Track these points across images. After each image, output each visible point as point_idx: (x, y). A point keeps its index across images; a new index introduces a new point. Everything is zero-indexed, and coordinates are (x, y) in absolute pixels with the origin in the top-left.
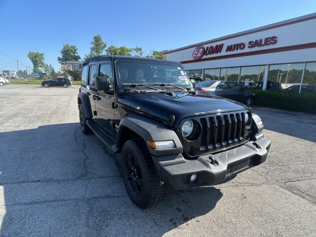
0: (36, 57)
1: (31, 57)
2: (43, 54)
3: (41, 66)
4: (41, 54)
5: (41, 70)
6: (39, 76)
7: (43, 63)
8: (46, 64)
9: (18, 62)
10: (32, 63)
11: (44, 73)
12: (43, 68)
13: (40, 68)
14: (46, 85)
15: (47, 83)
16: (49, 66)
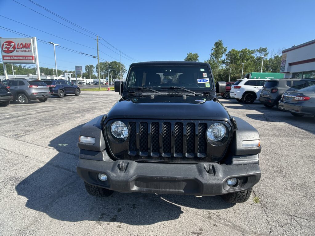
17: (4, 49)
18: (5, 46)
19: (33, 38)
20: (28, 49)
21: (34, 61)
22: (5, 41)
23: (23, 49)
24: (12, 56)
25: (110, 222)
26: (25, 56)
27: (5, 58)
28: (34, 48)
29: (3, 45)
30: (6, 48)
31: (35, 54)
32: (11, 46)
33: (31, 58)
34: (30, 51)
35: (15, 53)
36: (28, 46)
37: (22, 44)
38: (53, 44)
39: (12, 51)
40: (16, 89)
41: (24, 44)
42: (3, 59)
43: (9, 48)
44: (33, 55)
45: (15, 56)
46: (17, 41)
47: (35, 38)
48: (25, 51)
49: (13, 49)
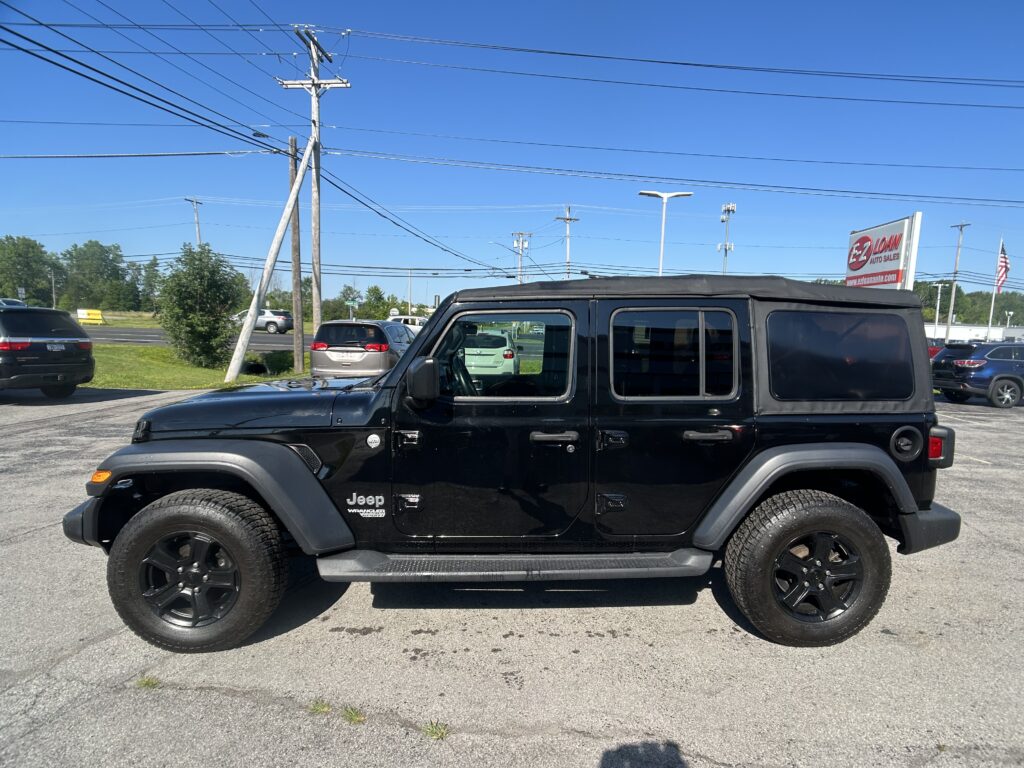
17: (852, 260)
18: (855, 251)
19: (912, 218)
20: (893, 253)
21: (899, 284)
22: (856, 240)
23: (883, 255)
24: (861, 277)
26: (884, 274)
28: (909, 246)
29: (852, 251)
31: (905, 265)
32: (863, 249)
33: (893, 277)
34: (897, 256)
35: (867, 269)
36: (894, 243)
37: (884, 240)
39: (864, 264)
41: (888, 240)
43: (860, 255)
44: (901, 267)
45: (866, 276)
46: (876, 235)
47: (919, 215)
48: (887, 259)
49: (865, 258)
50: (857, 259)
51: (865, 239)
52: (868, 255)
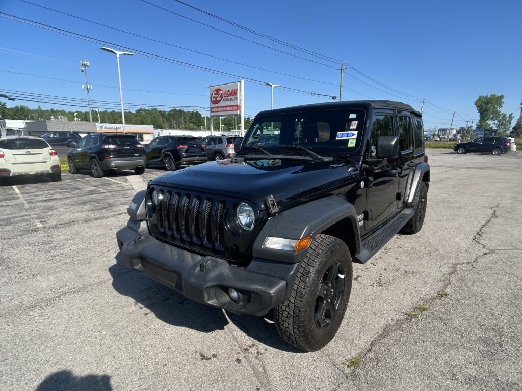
0: (487, 104)
1: (479, 105)
2: (502, 97)
3: (492, 119)
4: (498, 97)
5: (490, 125)
6: (482, 134)
7: (498, 112)
8: (502, 114)
9: (455, 115)
10: (479, 114)
11: (496, 129)
12: (496, 122)
13: (489, 122)
14: (460, 150)
15: (464, 147)
16: (507, 116)
17: (213, 99)
18: (214, 95)
19: (240, 82)
20: (234, 97)
21: (239, 111)
22: (214, 90)
23: (229, 98)
24: (219, 107)
25: (145, 306)
26: (231, 106)
27: (213, 110)
28: (240, 94)
29: (212, 94)
30: (214, 97)
31: (240, 103)
32: (218, 95)
33: (236, 108)
34: (236, 99)
35: (222, 104)
36: (234, 93)
37: (229, 91)
38: (271, 86)
39: (219, 101)
40: (214, 148)
41: (231, 91)
42: (211, 112)
43: (217, 97)
44: (239, 104)
45: (222, 107)
46: (225, 88)
47: (243, 81)
48: (232, 100)
49: (220, 98)
50: (216, 99)
51: (218, 90)
52: (221, 97)
